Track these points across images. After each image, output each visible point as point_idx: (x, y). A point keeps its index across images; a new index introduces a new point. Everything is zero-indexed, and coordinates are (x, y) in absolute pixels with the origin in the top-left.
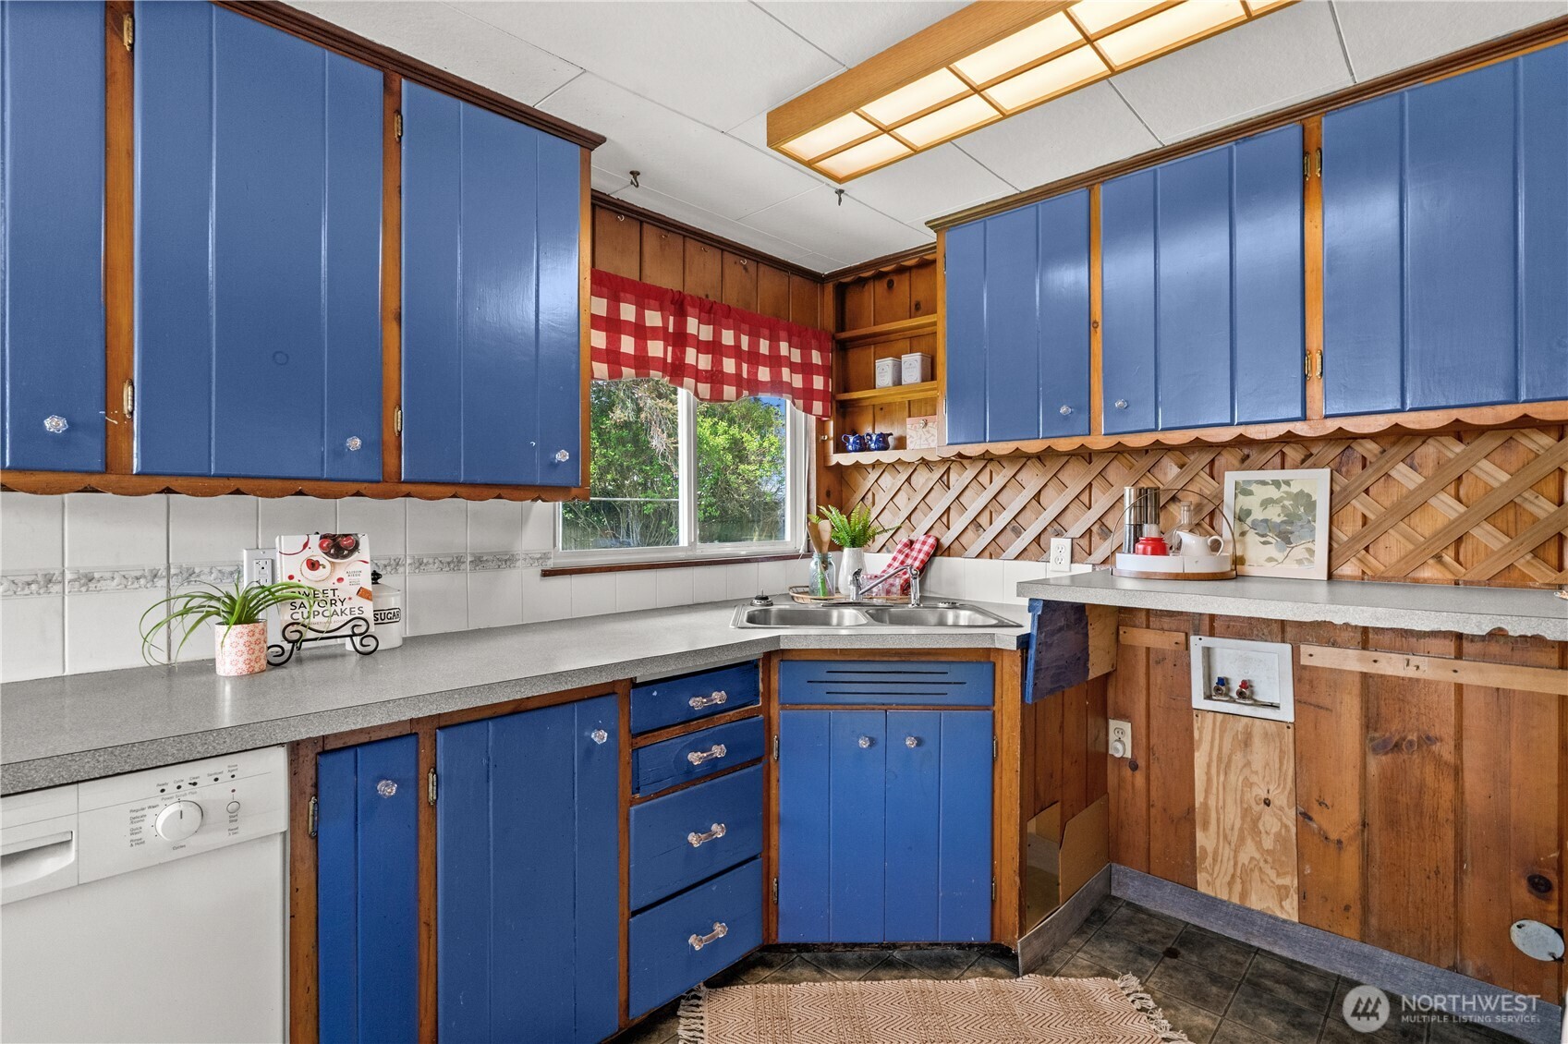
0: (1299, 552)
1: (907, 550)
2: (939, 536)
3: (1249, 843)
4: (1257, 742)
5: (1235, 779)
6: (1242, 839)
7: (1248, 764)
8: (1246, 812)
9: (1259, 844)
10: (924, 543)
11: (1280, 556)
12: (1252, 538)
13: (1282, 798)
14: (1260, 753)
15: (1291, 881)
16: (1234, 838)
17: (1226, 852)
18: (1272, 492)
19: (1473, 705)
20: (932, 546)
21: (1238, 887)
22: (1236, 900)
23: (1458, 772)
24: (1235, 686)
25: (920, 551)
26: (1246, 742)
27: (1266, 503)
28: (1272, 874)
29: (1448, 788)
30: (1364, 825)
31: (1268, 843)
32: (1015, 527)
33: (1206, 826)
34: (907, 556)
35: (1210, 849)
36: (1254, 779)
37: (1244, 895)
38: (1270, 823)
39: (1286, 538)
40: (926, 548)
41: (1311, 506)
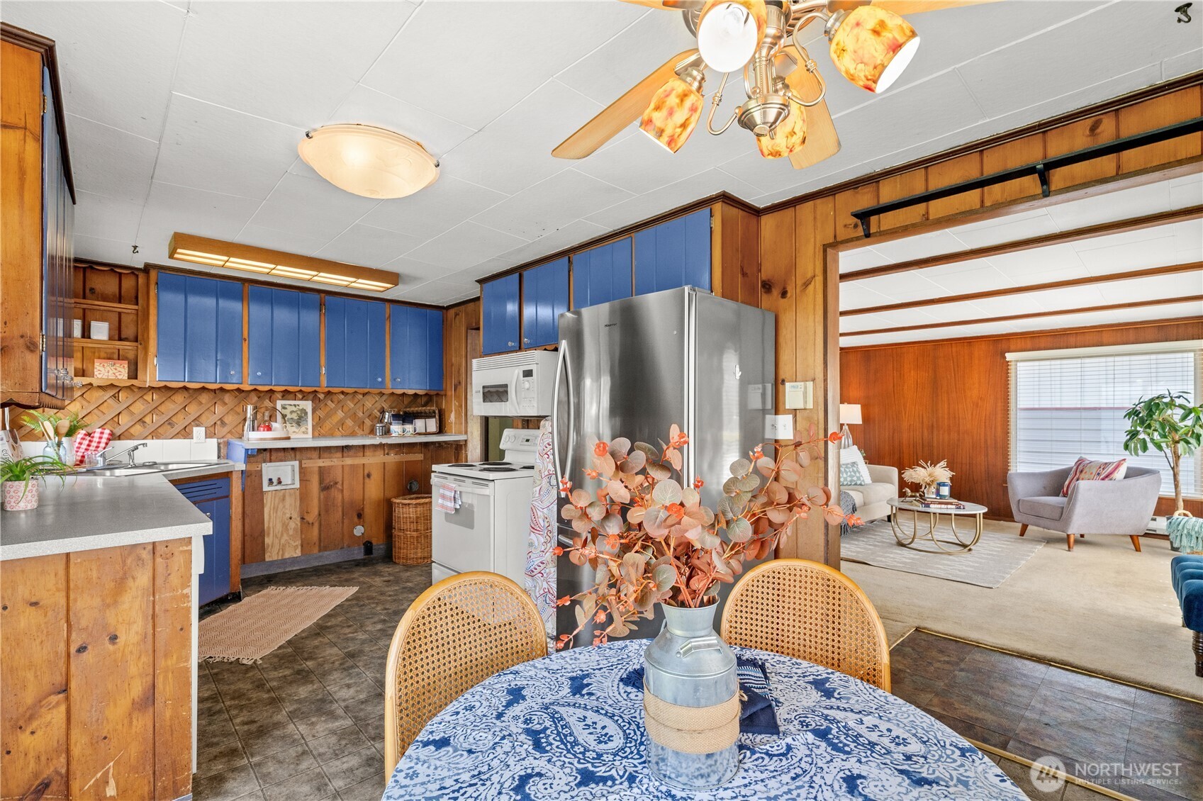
0: (303, 429)
1: (89, 438)
2: (112, 429)
3: (285, 535)
4: (287, 497)
5: (280, 513)
6: (282, 535)
7: (284, 507)
8: (283, 524)
9: (288, 534)
10: (102, 433)
11: (297, 431)
12: (288, 425)
13: (296, 516)
14: (288, 501)
15: (299, 542)
16: (279, 535)
17: (277, 541)
18: (294, 409)
19: (346, 470)
20: (109, 434)
21: (281, 553)
22: (280, 558)
23: (342, 491)
24: (275, 481)
25: (101, 438)
26: (284, 499)
27: (292, 412)
28: (292, 543)
29: (340, 496)
30: (320, 515)
31: (291, 532)
32: (170, 422)
33: (269, 534)
34: (90, 441)
35: (270, 544)
36: (287, 511)
37: (283, 555)
38: (292, 525)
39: (298, 424)
40: (106, 436)
41: (306, 413)
